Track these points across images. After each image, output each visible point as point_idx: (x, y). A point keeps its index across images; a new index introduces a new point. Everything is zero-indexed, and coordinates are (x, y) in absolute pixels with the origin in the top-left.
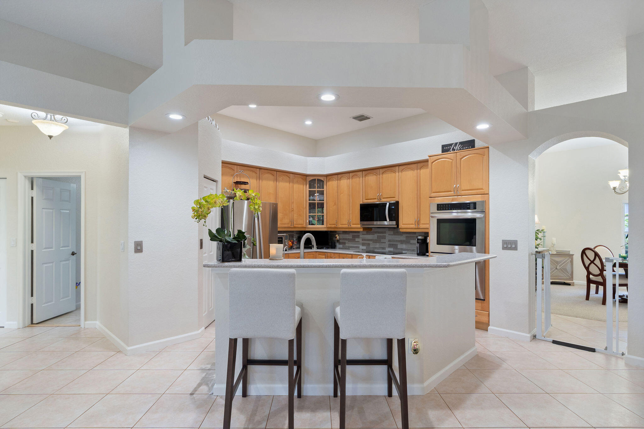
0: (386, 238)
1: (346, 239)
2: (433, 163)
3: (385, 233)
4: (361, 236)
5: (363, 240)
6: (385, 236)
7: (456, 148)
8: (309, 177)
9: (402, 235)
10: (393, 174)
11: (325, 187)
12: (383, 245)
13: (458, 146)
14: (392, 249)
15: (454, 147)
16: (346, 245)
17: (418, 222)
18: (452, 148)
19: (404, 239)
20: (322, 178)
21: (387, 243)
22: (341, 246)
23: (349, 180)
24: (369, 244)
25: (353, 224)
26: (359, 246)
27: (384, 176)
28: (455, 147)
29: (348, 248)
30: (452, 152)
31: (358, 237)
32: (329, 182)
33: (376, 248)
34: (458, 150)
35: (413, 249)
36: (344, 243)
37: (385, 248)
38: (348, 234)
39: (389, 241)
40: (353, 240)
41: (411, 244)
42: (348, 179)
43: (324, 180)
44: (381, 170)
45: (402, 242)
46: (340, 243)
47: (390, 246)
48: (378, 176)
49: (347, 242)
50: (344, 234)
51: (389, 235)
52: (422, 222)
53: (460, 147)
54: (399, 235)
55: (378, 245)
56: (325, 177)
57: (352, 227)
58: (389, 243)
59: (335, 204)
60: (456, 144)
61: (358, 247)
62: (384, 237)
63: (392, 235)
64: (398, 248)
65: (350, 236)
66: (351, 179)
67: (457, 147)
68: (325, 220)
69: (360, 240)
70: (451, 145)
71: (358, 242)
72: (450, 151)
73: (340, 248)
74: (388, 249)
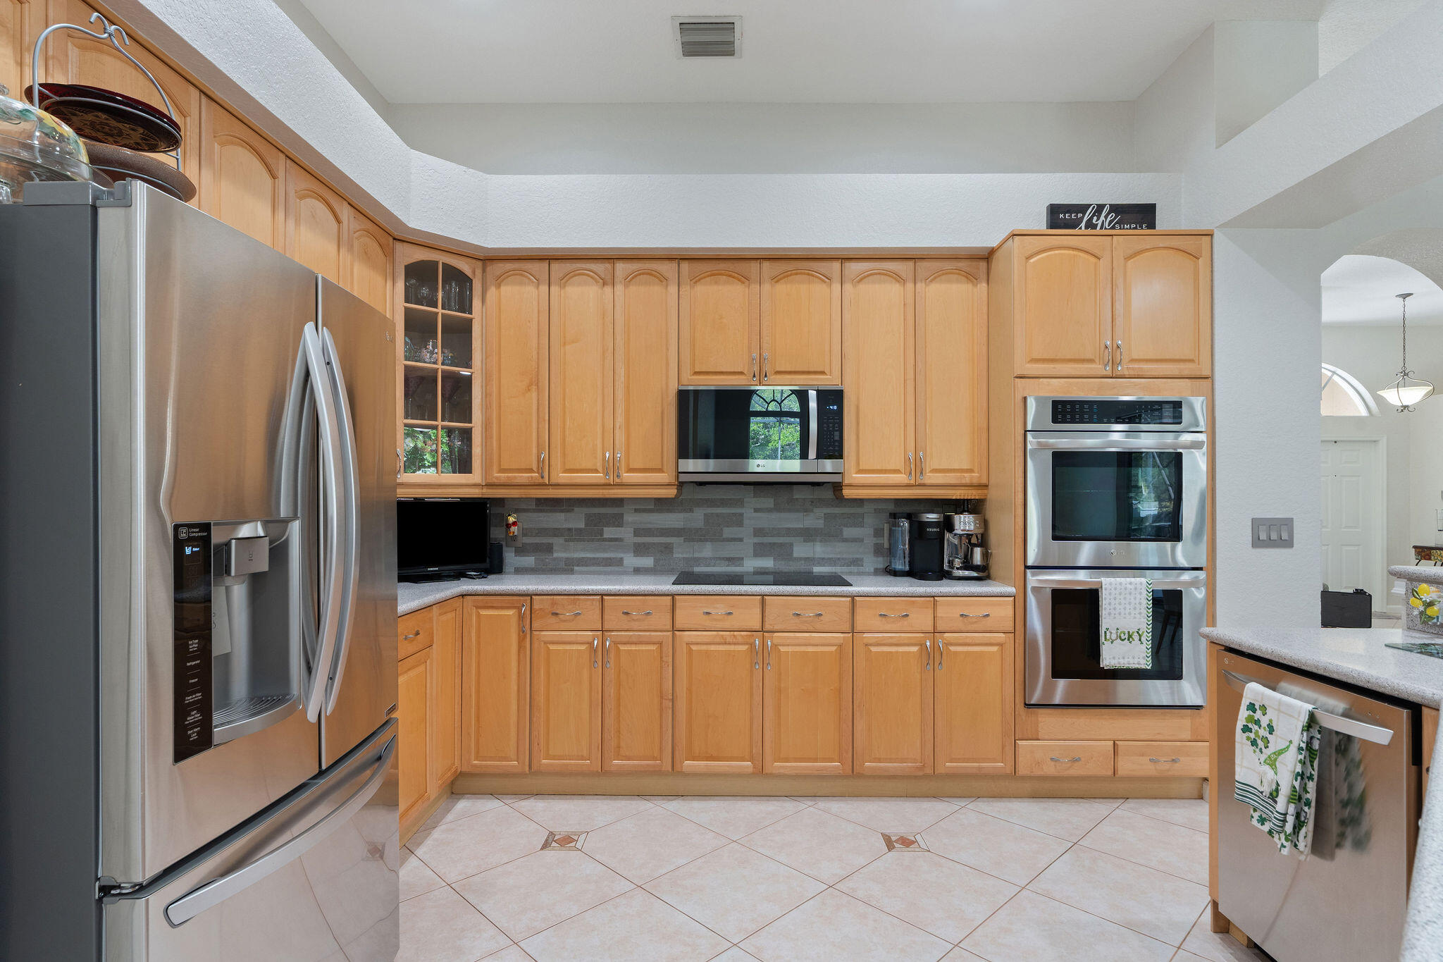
0: (746, 522)
1: (556, 532)
2: (1032, 261)
3: (740, 503)
4: (630, 518)
5: (637, 533)
6: (741, 515)
7: (1100, 222)
8: (405, 244)
9: (812, 511)
10: (818, 289)
11: (476, 303)
12: (730, 550)
13: (1106, 217)
14: (768, 563)
15: (1092, 218)
16: (555, 555)
17: (916, 465)
18: (1085, 219)
19: (820, 524)
20: (464, 266)
21: (750, 541)
22: (529, 561)
23: (608, 289)
24: (668, 548)
25: (630, 470)
26: (621, 555)
27: (782, 288)
28: (1095, 218)
29: (567, 568)
30: (1083, 231)
31: (617, 521)
32: (499, 286)
33: (697, 561)
34: (1106, 229)
35: (851, 556)
36: (549, 549)
37: (743, 558)
38: (568, 511)
39: (758, 532)
40: (592, 532)
41: (846, 540)
42: (604, 284)
43: (474, 272)
44: (766, 264)
45: (808, 535)
46: (521, 551)
47: (760, 551)
48: (755, 287)
49: (557, 542)
50: (541, 511)
51: (756, 510)
52: (931, 463)
53: (1111, 222)
54: (798, 511)
55: (707, 551)
56: (480, 264)
57: (625, 481)
58: (756, 540)
59: (534, 383)
60: (1100, 208)
61: (620, 562)
62: (738, 521)
63: (769, 510)
64: (795, 555)
65: (576, 520)
66: (619, 288)
67: (1102, 218)
68: (477, 450)
69: (626, 533)
70: (1082, 208)
71: (616, 540)
72: (1081, 228)
73: (519, 571)
74: (751, 564)
